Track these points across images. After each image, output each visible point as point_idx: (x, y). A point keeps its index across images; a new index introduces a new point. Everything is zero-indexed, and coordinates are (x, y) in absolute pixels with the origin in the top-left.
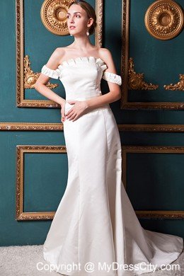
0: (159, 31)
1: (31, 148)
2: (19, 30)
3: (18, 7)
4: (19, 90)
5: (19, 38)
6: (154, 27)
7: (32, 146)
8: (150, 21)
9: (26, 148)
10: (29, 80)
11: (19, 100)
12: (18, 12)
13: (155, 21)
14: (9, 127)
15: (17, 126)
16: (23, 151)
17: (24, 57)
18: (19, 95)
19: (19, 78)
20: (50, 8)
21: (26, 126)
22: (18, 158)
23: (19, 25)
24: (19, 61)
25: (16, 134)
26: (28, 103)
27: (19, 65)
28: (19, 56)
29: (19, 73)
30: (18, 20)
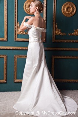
0: (67, 13)
1: (19, 56)
2: (16, 13)
3: (16, 4)
4: (15, 35)
5: (15, 16)
6: (65, 12)
7: (20, 55)
8: (64, 10)
9: (18, 56)
10: (19, 31)
11: (16, 38)
12: (16, 6)
13: (65, 10)
14: (12, 48)
15: (15, 48)
16: (16, 57)
17: (17, 22)
18: (15, 37)
19: (15, 30)
20: (27, 5)
21: (18, 48)
22: (15, 60)
23: (16, 11)
24: (15, 24)
25: (14, 51)
26: (18, 39)
27: (16, 26)
28: (16, 22)
29: (15, 28)
30: (16, 9)
